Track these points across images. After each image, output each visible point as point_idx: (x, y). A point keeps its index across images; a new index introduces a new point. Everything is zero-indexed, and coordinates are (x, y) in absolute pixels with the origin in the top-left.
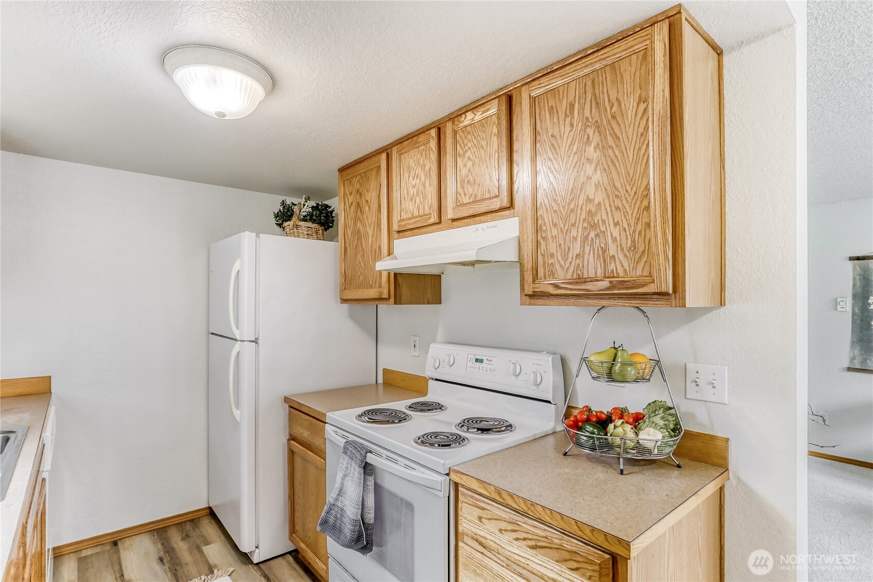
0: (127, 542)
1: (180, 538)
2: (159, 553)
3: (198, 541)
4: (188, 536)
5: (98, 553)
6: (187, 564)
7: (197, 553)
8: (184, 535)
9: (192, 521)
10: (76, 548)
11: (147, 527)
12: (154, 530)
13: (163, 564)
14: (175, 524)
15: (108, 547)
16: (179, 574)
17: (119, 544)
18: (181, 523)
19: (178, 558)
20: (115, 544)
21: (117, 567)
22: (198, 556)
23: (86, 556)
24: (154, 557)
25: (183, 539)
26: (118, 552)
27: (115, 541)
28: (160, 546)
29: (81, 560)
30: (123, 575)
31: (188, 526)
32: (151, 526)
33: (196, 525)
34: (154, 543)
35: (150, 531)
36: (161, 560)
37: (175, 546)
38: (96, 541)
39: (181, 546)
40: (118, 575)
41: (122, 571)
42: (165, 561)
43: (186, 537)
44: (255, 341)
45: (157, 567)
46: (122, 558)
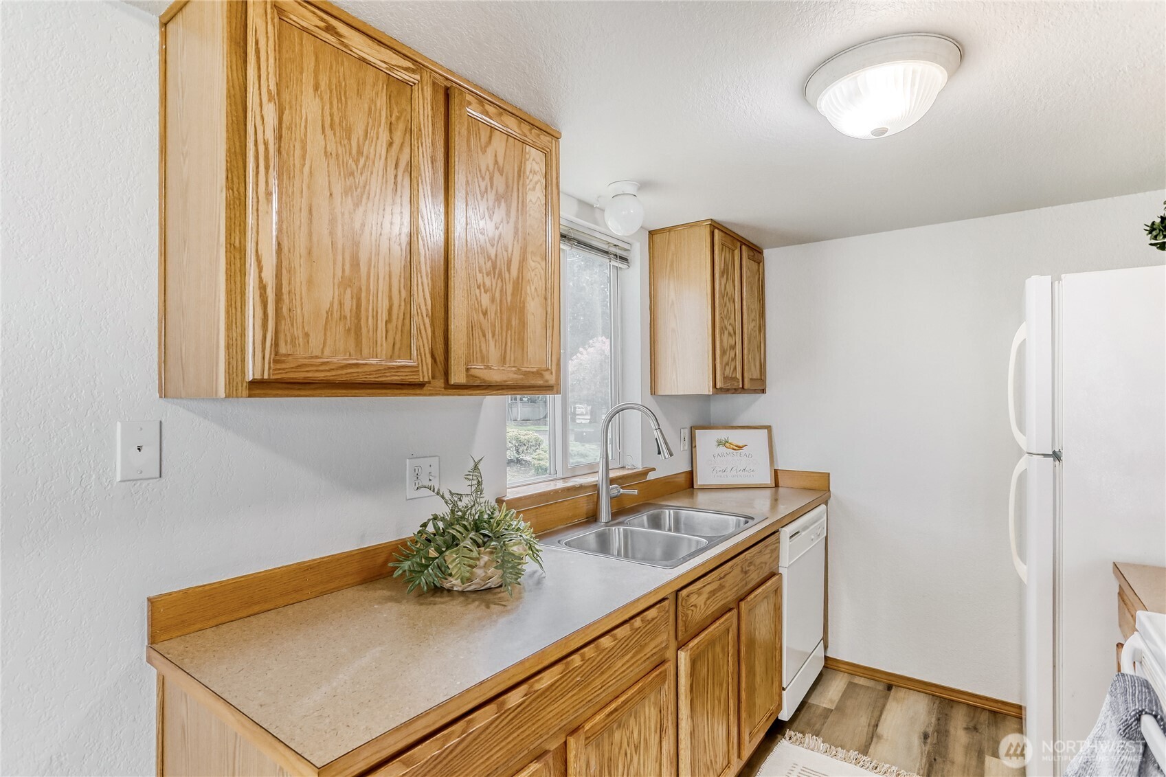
0: (902, 693)
1: (965, 725)
2: (928, 726)
3: (985, 745)
4: (975, 729)
5: (868, 687)
6: (953, 763)
7: (975, 758)
8: (971, 725)
9: (994, 713)
10: (856, 670)
11: (930, 688)
12: (938, 696)
13: (925, 743)
14: (968, 704)
15: (880, 687)
16: (936, 767)
17: (893, 690)
18: (976, 707)
19: (946, 747)
20: (889, 688)
21: (876, 714)
22: (974, 762)
23: (857, 684)
24: (919, 728)
25: (967, 729)
26: (886, 698)
27: (891, 684)
28: (933, 720)
29: (851, 685)
30: (877, 726)
31: (984, 717)
32: (934, 689)
33: (996, 722)
34: (929, 713)
35: (933, 695)
36: (926, 736)
37: (952, 731)
38: (871, 673)
39: (959, 737)
40: (873, 723)
41: (879, 721)
42: (929, 740)
43: (973, 729)
44: (1056, 456)
45: (916, 741)
46: (888, 707)
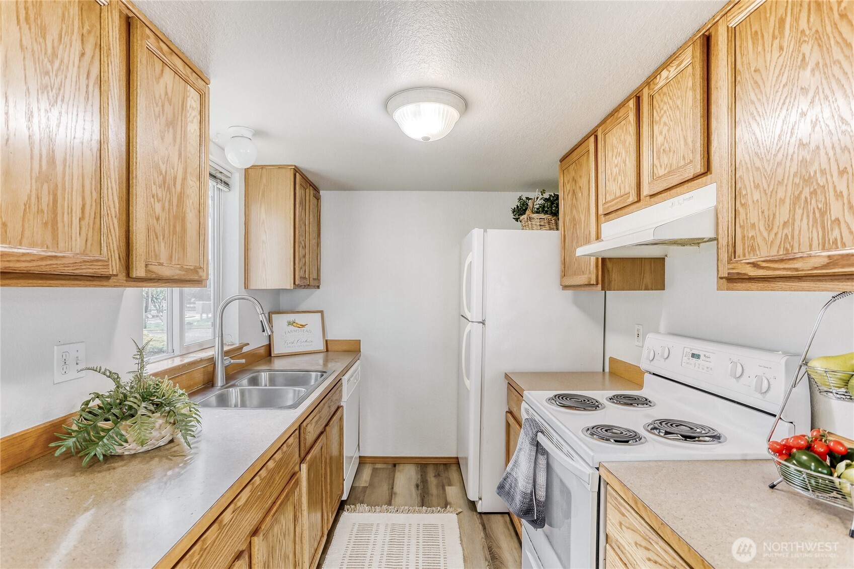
0: (401, 466)
1: (434, 475)
2: (417, 481)
3: (444, 481)
4: (439, 475)
5: (384, 468)
6: (432, 495)
7: (441, 489)
8: (437, 473)
9: (445, 464)
10: (375, 460)
11: (415, 460)
12: (419, 463)
13: (418, 489)
14: (433, 464)
15: (390, 467)
16: (425, 500)
17: (397, 466)
18: (437, 464)
19: (428, 488)
20: (395, 465)
21: (391, 481)
22: (441, 492)
23: (377, 468)
24: (414, 482)
25: (435, 476)
26: (394, 471)
27: (394, 463)
28: (419, 476)
29: (374, 470)
30: (393, 488)
31: (442, 468)
32: (417, 460)
33: (447, 469)
34: (417, 473)
35: (417, 464)
36: (417, 486)
37: (429, 480)
38: (384, 460)
39: (432, 480)
40: (391, 487)
41: (393, 485)
42: (419, 488)
43: (438, 475)
44: (483, 323)
45: (413, 489)
46: (396, 476)
